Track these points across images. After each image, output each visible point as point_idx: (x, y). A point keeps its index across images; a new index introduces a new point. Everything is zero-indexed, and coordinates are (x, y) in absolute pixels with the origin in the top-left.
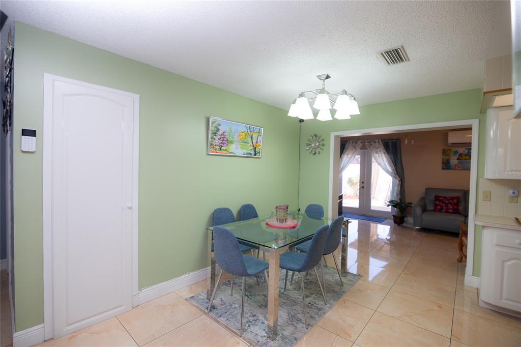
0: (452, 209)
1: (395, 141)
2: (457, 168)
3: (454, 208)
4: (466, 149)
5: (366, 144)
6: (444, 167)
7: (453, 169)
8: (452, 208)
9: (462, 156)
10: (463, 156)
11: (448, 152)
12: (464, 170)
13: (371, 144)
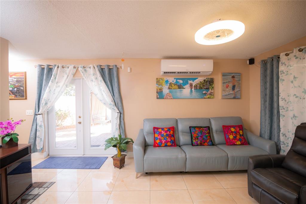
0: (170, 142)
1: (112, 67)
2: (169, 98)
3: (171, 140)
4: (175, 78)
5: (80, 69)
6: (158, 97)
7: (165, 99)
8: (170, 140)
9: (171, 86)
10: (173, 85)
11: (161, 81)
12: (174, 99)
13: (85, 70)
